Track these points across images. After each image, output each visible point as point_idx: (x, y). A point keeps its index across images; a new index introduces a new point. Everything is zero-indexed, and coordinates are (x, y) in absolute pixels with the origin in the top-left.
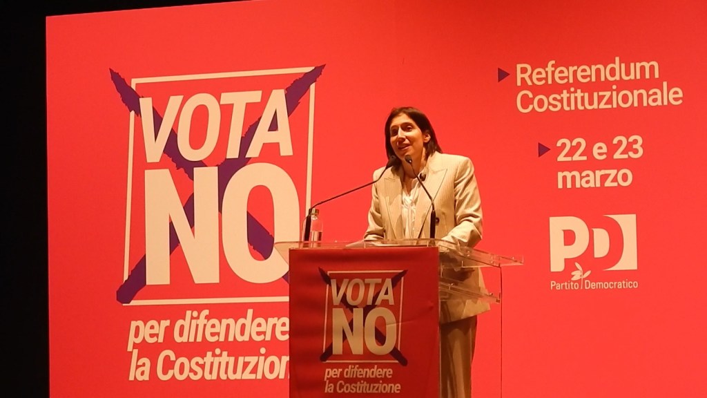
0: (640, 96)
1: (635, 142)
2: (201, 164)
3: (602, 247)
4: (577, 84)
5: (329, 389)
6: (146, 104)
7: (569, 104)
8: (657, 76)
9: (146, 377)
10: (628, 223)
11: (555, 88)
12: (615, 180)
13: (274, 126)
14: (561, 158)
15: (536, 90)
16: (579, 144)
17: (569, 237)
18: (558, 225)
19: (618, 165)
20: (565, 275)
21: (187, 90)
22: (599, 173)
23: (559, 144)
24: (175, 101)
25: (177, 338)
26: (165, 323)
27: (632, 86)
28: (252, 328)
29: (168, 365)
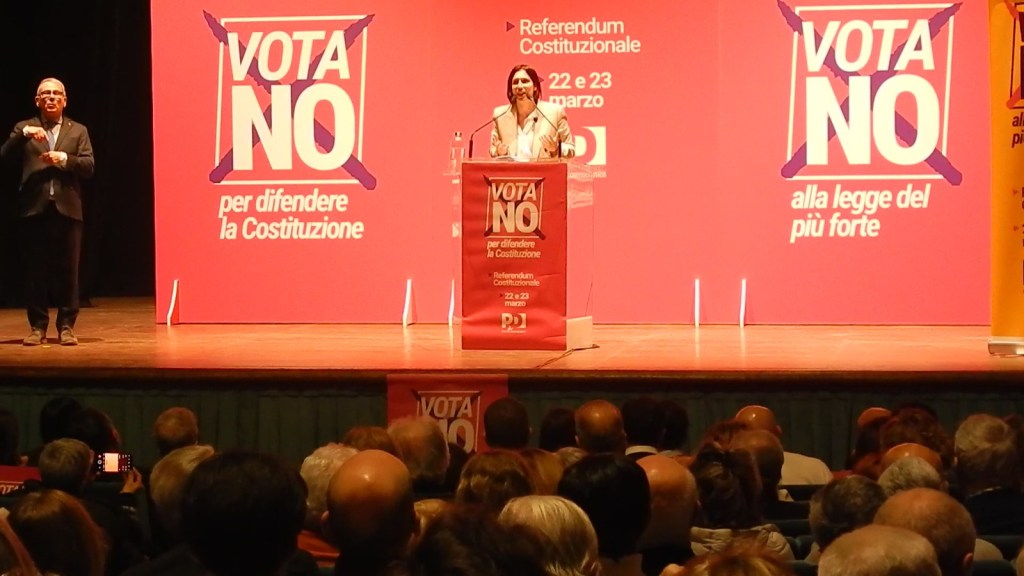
0: (610, 45)
1: (606, 77)
2: (277, 83)
3: (581, 148)
4: (564, 36)
5: (490, 254)
6: (233, 38)
7: (558, 49)
8: (622, 30)
9: (234, 236)
10: (600, 133)
11: (548, 38)
12: (591, 102)
13: (335, 57)
14: (553, 86)
15: (534, 38)
16: (565, 78)
19: (594, 92)
22: (580, 98)
23: (551, 76)
24: (256, 36)
25: (259, 209)
26: (249, 198)
27: (604, 38)
28: (318, 202)
29: (251, 228)
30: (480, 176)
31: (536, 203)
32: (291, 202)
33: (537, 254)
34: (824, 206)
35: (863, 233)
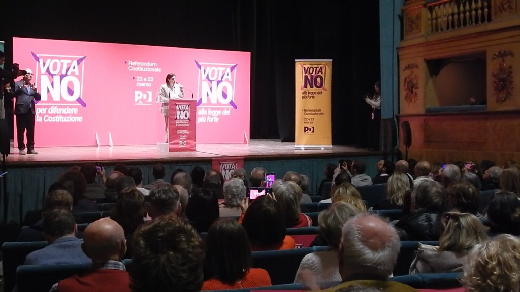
0: (153, 70)
1: (152, 78)
2: (55, 75)
3: (145, 97)
4: (141, 66)
5: (177, 125)
6: (41, 61)
7: (139, 70)
8: (156, 66)
9: (41, 121)
10: (150, 93)
11: (137, 66)
12: (148, 85)
13: (74, 68)
14: (138, 80)
15: (133, 66)
16: (141, 78)
17: (139, 95)
18: (136, 93)
19: (149, 82)
20: (138, 102)
21: (52, 58)
22: (145, 83)
23: (137, 77)
24: (49, 61)
25: (49, 112)
26: (46, 109)
27: (152, 67)
28: (69, 111)
29: (47, 118)
30: (174, 103)
31: (189, 111)
32: (60, 111)
33: (189, 125)
34: (206, 114)
35: (215, 121)
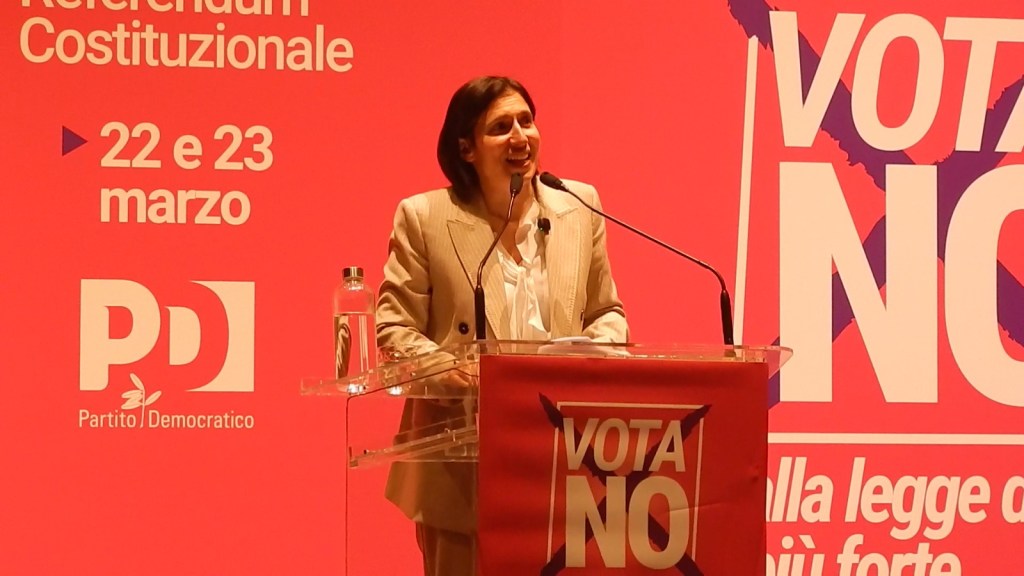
30: (529, 395)
31: (686, 480)
